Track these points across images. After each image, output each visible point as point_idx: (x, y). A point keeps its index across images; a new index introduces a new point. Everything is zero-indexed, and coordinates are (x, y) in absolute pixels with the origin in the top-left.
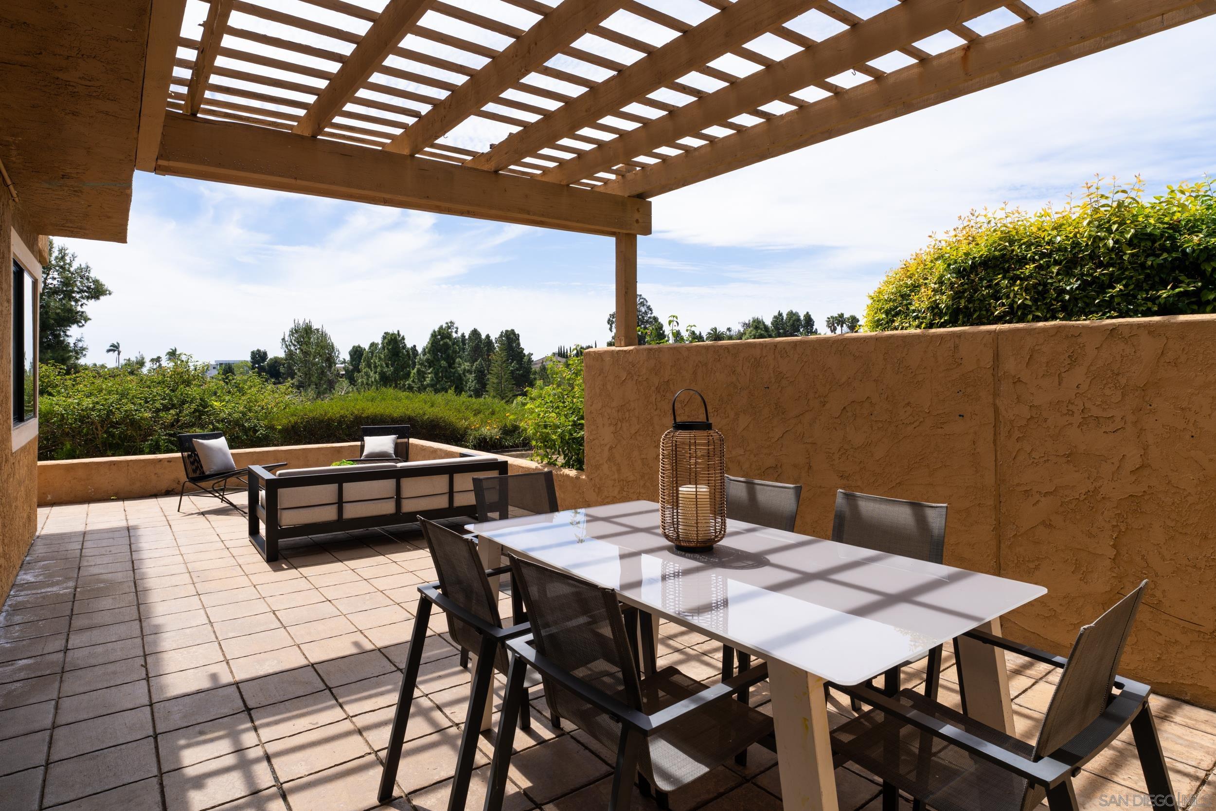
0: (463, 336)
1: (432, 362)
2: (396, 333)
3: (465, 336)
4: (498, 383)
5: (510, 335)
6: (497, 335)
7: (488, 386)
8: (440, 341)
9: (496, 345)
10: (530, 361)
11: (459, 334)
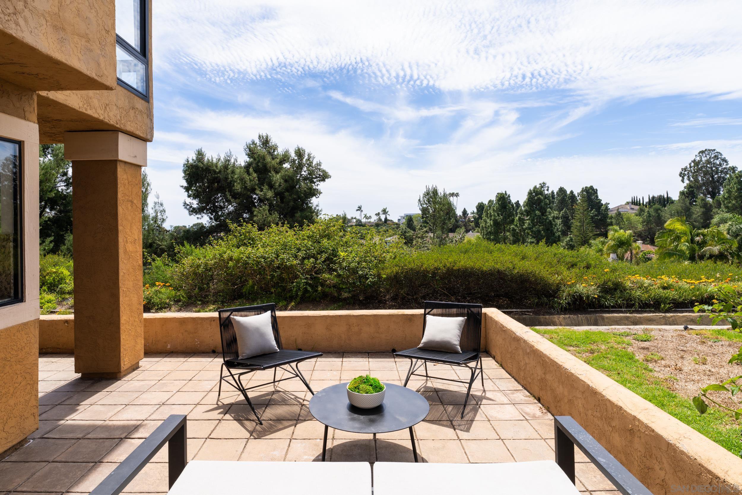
0: (553, 192)
1: (529, 212)
2: (504, 193)
3: (554, 193)
4: (580, 226)
5: (589, 190)
6: (579, 190)
7: (572, 228)
8: (534, 197)
9: (578, 198)
10: (607, 209)
11: (550, 192)
